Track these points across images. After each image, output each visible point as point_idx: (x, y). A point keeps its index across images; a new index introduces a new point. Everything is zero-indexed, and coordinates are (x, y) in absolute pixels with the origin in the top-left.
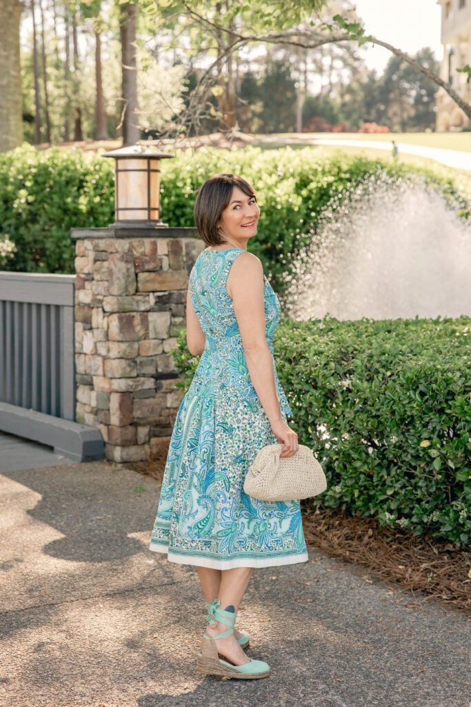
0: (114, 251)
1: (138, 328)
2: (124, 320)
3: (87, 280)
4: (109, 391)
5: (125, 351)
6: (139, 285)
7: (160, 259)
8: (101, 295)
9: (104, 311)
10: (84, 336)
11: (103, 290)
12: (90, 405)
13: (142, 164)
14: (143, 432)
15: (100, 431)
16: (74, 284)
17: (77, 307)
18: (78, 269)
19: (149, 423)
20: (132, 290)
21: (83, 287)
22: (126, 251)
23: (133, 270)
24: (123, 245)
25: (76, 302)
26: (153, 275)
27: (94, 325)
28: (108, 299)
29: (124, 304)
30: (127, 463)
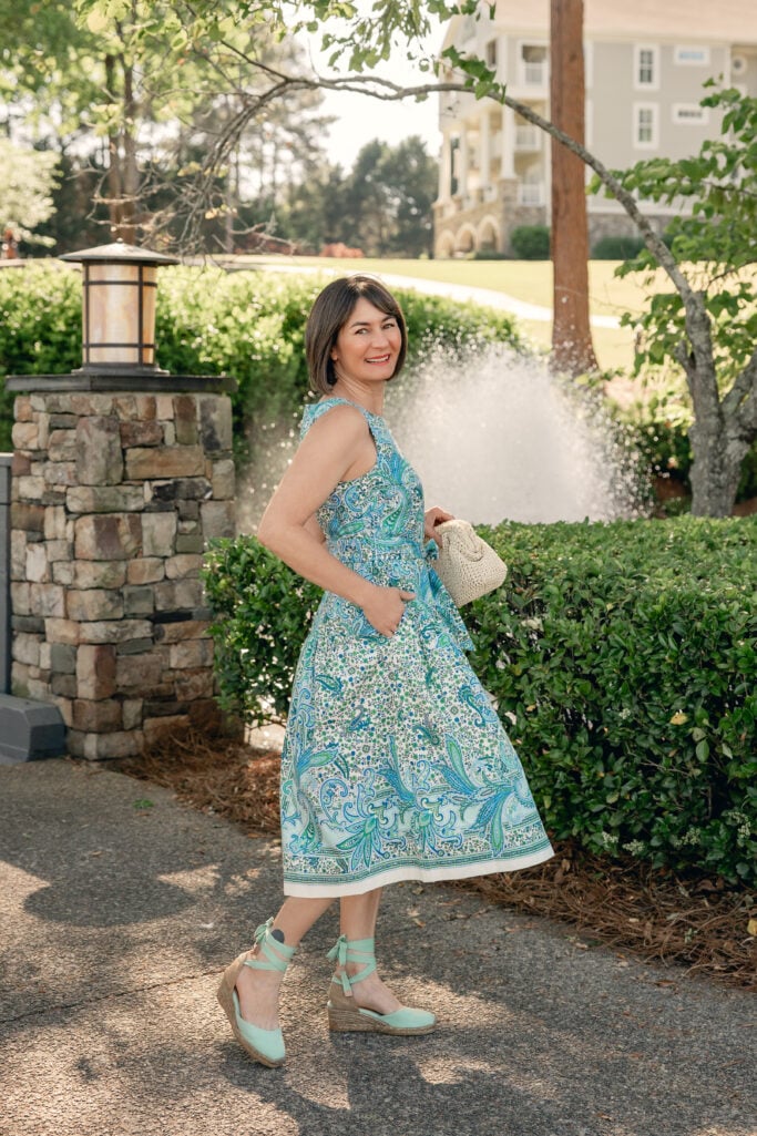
0: (88, 413)
1: (126, 539)
2: (104, 527)
3: (35, 461)
4: (76, 643)
5: (105, 576)
6: (128, 468)
7: (161, 427)
8: (62, 485)
9: (67, 512)
10: (29, 553)
11: (66, 477)
12: (38, 666)
13: (130, 273)
14: (132, 708)
15: (57, 708)
16: (9, 468)
17: (14, 505)
18: (18, 444)
19: (142, 695)
20: (116, 476)
21: (27, 473)
22: (108, 413)
23: (118, 444)
24: (101, 403)
25: (14, 496)
26: (149, 452)
27: (48, 533)
28: (78, 491)
29: (105, 500)
30: (108, 761)
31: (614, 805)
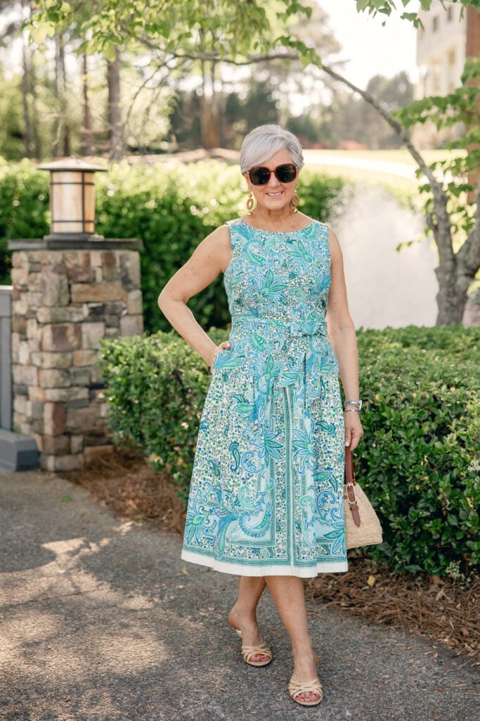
0: (47, 263)
1: (71, 339)
2: (57, 331)
3: (22, 291)
4: (43, 401)
5: (59, 361)
6: (73, 296)
7: (94, 271)
8: (35, 306)
9: (38, 322)
10: (21, 347)
11: (37, 301)
12: (25, 415)
13: (76, 177)
14: (76, 441)
15: (34, 441)
16: (11, 296)
17: (14, 318)
18: (14, 281)
19: (83, 433)
20: (65, 300)
21: (19, 299)
22: (59, 263)
23: (66, 281)
24: (55, 257)
25: (14, 312)
26: (86, 287)
27: (29, 335)
28: (43, 310)
29: (57, 315)
30: (61, 473)
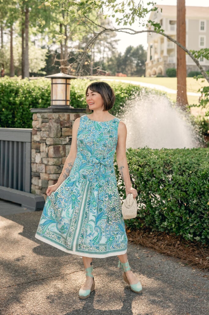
0: (52, 118)
1: (61, 152)
2: (56, 148)
3: (38, 131)
4: (48, 179)
5: (56, 162)
6: (62, 133)
7: (71, 122)
8: (45, 137)
9: (46, 145)
10: (36, 156)
11: (46, 135)
12: (38, 186)
13: (63, 81)
15: (43, 197)
16: (31, 133)
17: (33, 143)
18: (34, 126)
20: (59, 135)
21: (36, 134)
22: (57, 118)
23: (60, 126)
24: (55, 116)
25: (32, 140)
26: (68, 129)
27: (41, 150)
28: (49, 139)
29: (56, 141)
31: (192, 227)
